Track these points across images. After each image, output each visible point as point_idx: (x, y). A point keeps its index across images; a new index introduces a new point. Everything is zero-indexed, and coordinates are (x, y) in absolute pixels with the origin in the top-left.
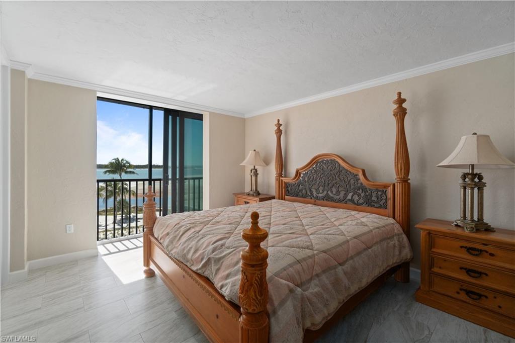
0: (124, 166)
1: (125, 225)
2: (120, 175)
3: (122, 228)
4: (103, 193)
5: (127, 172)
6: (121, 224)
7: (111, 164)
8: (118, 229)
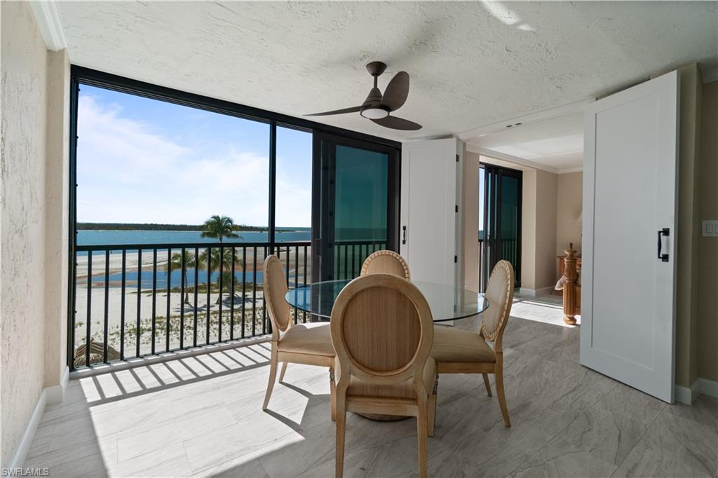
0: (228, 227)
1: (236, 307)
2: (221, 239)
3: (232, 311)
4: (205, 263)
5: (229, 236)
6: (230, 305)
7: (209, 223)
8: (227, 311)
